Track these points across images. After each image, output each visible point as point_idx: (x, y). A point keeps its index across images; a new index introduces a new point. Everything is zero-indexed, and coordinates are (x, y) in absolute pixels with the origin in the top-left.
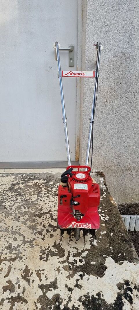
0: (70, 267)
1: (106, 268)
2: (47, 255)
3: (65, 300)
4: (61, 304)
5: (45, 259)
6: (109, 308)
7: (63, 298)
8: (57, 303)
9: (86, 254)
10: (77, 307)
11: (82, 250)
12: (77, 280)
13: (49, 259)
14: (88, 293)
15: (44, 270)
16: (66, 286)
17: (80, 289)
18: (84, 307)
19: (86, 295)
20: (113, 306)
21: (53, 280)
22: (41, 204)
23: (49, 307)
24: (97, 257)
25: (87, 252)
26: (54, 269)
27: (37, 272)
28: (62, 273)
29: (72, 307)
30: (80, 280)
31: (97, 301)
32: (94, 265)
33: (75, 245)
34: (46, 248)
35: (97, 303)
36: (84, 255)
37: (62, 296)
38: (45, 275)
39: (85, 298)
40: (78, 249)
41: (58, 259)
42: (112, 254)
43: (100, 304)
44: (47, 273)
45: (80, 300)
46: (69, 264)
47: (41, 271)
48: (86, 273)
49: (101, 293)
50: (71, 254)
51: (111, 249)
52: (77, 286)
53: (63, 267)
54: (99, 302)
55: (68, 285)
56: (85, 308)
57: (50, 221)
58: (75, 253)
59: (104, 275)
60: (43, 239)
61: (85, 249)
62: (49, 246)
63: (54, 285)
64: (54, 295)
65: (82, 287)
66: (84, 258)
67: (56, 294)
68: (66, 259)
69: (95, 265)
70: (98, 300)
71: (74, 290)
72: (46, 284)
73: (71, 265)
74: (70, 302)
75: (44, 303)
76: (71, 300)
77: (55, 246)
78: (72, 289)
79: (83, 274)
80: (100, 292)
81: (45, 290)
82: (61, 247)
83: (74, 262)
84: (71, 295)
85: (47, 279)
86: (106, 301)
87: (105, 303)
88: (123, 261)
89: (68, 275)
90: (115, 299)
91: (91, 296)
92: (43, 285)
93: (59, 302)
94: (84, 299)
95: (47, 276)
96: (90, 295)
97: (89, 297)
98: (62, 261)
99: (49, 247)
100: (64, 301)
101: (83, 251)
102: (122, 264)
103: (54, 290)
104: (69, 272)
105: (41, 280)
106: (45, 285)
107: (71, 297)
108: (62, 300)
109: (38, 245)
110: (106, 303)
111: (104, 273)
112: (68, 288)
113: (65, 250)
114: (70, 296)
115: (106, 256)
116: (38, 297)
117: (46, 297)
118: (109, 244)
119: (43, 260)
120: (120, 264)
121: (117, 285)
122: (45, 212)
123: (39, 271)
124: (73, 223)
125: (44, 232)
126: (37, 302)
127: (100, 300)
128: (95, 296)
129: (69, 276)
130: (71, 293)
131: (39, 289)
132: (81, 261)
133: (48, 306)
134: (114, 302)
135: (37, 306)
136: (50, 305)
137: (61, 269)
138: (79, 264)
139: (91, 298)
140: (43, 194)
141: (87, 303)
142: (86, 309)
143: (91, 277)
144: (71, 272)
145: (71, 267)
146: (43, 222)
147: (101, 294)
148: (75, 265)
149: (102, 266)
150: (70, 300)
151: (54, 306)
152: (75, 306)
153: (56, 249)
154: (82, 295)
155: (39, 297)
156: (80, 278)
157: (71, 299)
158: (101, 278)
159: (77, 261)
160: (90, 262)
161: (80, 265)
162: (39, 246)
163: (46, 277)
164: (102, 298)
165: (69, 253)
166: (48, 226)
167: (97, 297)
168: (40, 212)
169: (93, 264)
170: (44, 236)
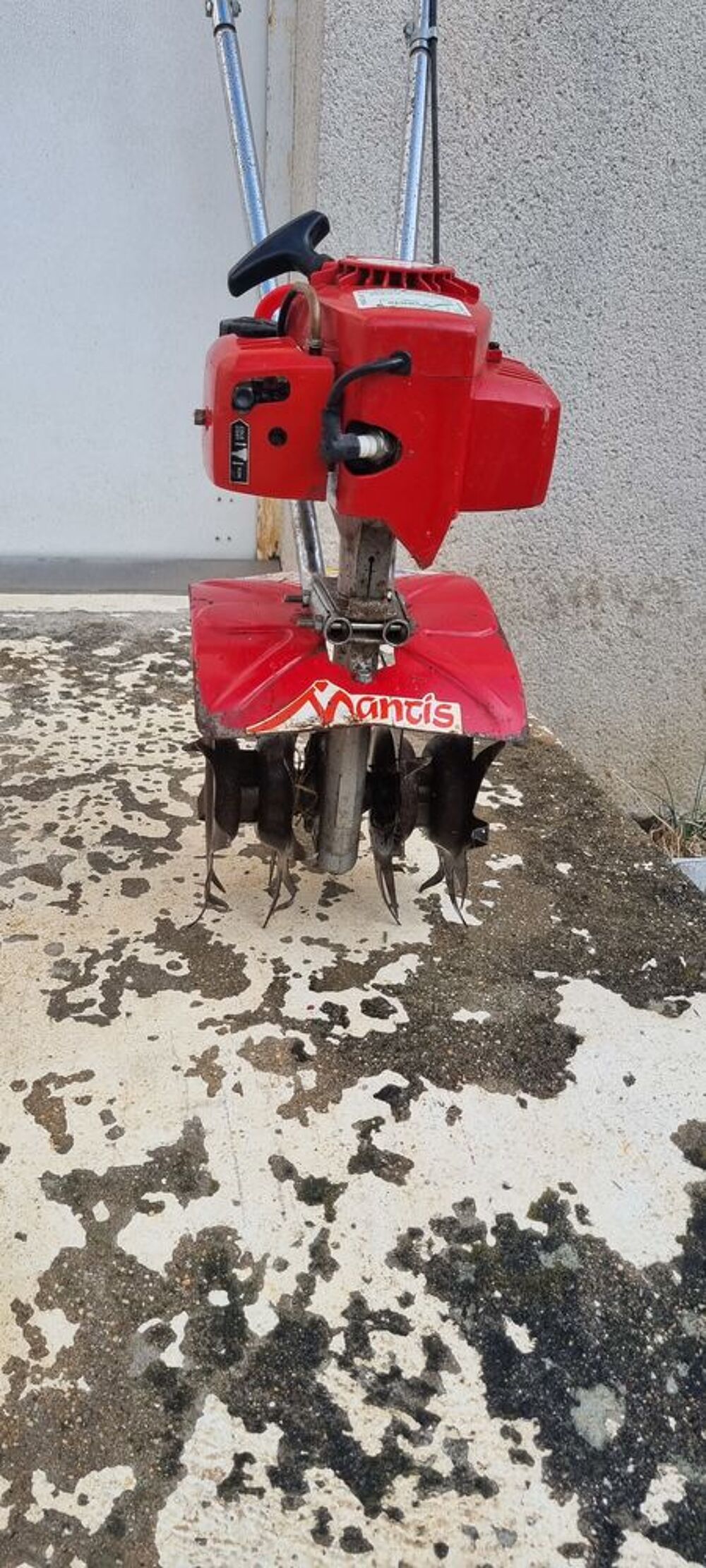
0: (298, 1047)
1: (573, 1041)
2: (112, 991)
3: (282, 1265)
4: (251, 1301)
5: (94, 1010)
6: (649, 1299)
7: (267, 1256)
8: (219, 1298)
9: (408, 971)
10: (387, 1313)
11: (374, 954)
12: (368, 1128)
13: (123, 1008)
14: (467, 1205)
15: (87, 1075)
16: (283, 1169)
17: (400, 1182)
18: (444, 1308)
19: (453, 1221)
20: (677, 1277)
21: (172, 1136)
22: (45, 742)
23: (143, 1328)
24: (494, 981)
25: (411, 961)
26: (175, 1068)
27: (29, 1090)
28: (238, 1088)
29: (344, 1314)
30: (390, 1126)
31: (542, 1257)
32: (481, 1028)
33: (318, 930)
34: (95, 952)
35: (548, 1271)
36: (393, 974)
37: (251, 1241)
38: (97, 1106)
39: (447, 1239)
40: (341, 949)
41: (197, 1004)
42: (598, 962)
43: (570, 1276)
44: (115, 1091)
45: (403, 1257)
46: (285, 1029)
47: (61, 1082)
48: (427, 1077)
49: (564, 1196)
50: (296, 975)
51: (583, 938)
52: (366, 1160)
53: (243, 1053)
54: (565, 1262)
55: (292, 1158)
56: (459, 1311)
57: (115, 815)
58: (325, 970)
59: (568, 1082)
60: (71, 906)
61: (394, 946)
62: (117, 937)
63: (180, 1173)
64: (185, 1241)
65: (408, 1165)
66: (396, 990)
67: (204, 1232)
68: (264, 1004)
69: (487, 1025)
70: (549, 1244)
71: (352, 1189)
72: (113, 1170)
73: (305, 1038)
74: (328, 1279)
75: (100, 1304)
76: (334, 1266)
77: (165, 934)
78: (336, 1187)
79: (401, 1082)
80: (556, 1189)
81: (101, 1212)
82: (211, 942)
83: (325, 1017)
84: (327, 1225)
85: (113, 1135)
86: (612, 1246)
87: (606, 1264)
88: (682, 998)
89: (288, 1095)
90: (682, 1230)
91: (490, 1223)
92: (86, 1172)
93: (229, 1285)
94: (436, 1250)
95: (116, 1112)
96: (486, 1216)
97: (479, 1232)
98: (228, 1017)
99: (118, 946)
100: (270, 1275)
101: (379, 959)
102: (680, 1012)
103: (184, 1203)
104: (298, 1081)
105: (63, 1144)
106: (100, 1173)
107: (330, 1241)
108: (259, 1269)
109: (35, 937)
110: (619, 1260)
111: (568, 1068)
112: (297, 1179)
113: (242, 956)
114: (325, 1233)
115: (555, 975)
116: (47, 1266)
117: (121, 1255)
118: (556, 914)
119: (78, 1019)
120: (667, 1012)
121: (675, 1138)
122: (71, 772)
123: (51, 1086)
124: (324, 697)
125: (76, 870)
126: (41, 1301)
127: (566, 1248)
128: (524, 1223)
129: (294, 1101)
130: (330, 1217)
131: (54, 1203)
132: (373, 1009)
133: (138, 1319)
134: (679, 1250)
135: (37, 1330)
136: (159, 1313)
137: (229, 1059)
138: (361, 1026)
139: (491, 1241)
140: (54, 698)
141: (466, 1272)
142: (464, 1314)
143: (470, 1096)
144: (309, 1078)
145: (310, 1049)
146: (62, 823)
147: (565, 1205)
148: (336, 1037)
149: (540, 1029)
150: (322, 1262)
151: (191, 1322)
152: (374, 1305)
153: (175, 956)
154: (422, 1223)
155: (58, 1261)
156: (384, 1109)
157: (334, 1254)
158: (552, 1100)
159: (344, 1010)
160: (448, 1014)
161: (373, 1034)
162: (41, 944)
163: (106, 1117)
164: (580, 1229)
165: (276, 971)
166: (103, 839)
167: (541, 1228)
168: (38, 777)
169: (471, 1021)
170: (76, 888)
